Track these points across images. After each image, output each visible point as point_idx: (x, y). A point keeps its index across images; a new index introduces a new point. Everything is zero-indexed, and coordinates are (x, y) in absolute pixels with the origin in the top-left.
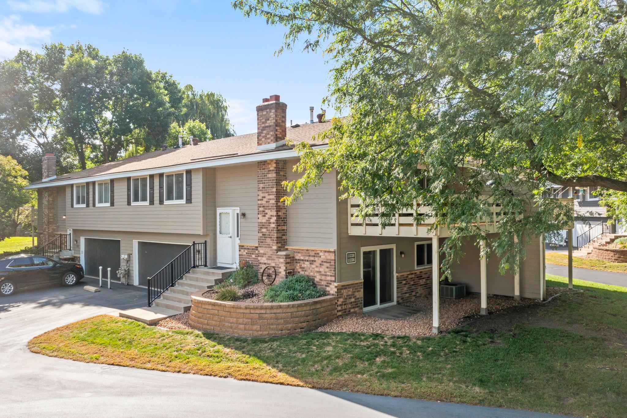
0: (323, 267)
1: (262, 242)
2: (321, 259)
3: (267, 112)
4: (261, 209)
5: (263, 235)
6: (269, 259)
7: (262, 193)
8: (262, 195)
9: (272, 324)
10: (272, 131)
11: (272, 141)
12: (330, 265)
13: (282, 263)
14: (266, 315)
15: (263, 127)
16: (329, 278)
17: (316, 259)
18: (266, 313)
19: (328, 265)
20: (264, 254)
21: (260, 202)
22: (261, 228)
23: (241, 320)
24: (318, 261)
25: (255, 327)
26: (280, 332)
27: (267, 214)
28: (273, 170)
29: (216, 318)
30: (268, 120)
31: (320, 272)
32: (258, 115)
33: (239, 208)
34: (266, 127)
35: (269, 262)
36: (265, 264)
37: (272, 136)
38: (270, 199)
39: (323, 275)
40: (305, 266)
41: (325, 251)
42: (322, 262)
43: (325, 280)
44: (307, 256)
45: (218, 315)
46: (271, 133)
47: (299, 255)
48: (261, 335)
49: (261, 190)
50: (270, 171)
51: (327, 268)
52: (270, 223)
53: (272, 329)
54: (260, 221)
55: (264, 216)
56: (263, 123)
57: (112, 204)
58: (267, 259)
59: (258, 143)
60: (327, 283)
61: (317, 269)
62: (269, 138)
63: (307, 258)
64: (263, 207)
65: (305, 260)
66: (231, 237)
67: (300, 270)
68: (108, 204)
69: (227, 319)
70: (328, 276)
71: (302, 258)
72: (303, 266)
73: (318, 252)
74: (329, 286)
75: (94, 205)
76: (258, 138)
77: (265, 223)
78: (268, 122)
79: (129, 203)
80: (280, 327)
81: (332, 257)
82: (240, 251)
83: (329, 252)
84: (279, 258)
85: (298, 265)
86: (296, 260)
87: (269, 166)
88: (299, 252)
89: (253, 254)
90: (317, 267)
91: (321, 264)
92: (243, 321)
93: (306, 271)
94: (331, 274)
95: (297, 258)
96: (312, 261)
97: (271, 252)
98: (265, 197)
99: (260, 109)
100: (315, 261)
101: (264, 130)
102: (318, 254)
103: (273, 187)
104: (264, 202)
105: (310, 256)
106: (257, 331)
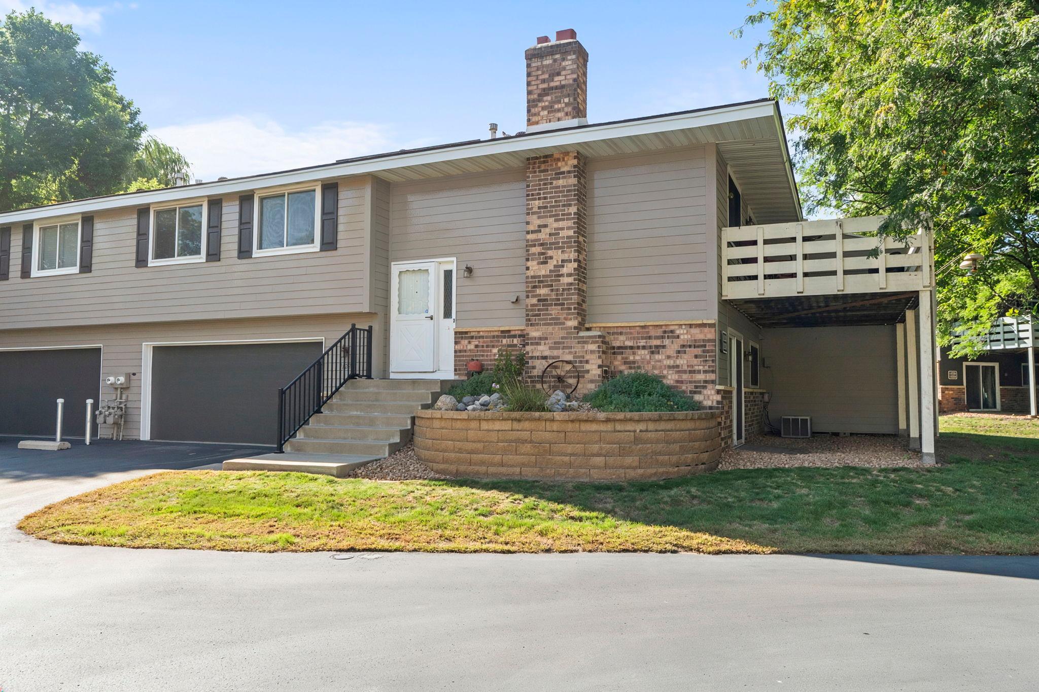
0: (685, 356)
1: (539, 315)
2: (680, 342)
3: (555, 61)
4: (536, 250)
5: (539, 300)
6: (558, 348)
7: (539, 218)
8: (535, 222)
9: (660, 454)
10: (569, 96)
11: (567, 114)
12: (704, 351)
13: (592, 352)
14: (649, 435)
15: (544, 89)
16: (701, 377)
17: (667, 342)
18: (647, 431)
19: (699, 351)
20: (540, 338)
21: (531, 237)
22: (535, 287)
23: (595, 448)
24: (672, 347)
25: (629, 460)
26: (676, 469)
27: (551, 258)
28: (569, 172)
29: (527, 448)
30: (559, 74)
31: (678, 366)
32: (528, 66)
33: (454, 259)
34: (552, 88)
35: (555, 353)
36: (545, 358)
37: (567, 105)
38: (562, 229)
39: (685, 372)
40: (637, 358)
41: (691, 326)
42: (683, 346)
43: (691, 382)
44: (643, 338)
45: (531, 442)
46: (566, 100)
47: (622, 338)
48: (642, 475)
49: (533, 213)
50: (563, 173)
51: (696, 357)
52: (562, 275)
53: (663, 464)
54: (531, 273)
55: (545, 263)
56: (543, 81)
57: (86, 267)
58: (550, 348)
59: (529, 120)
60: (696, 387)
61: (670, 362)
62: (559, 110)
63: (642, 343)
64: (542, 245)
65: (638, 348)
66: (431, 318)
67: (623, 368)
68: (75, 270)
69: (555, 448)
70: (699, 372)
71: (629, 343)
72: (631, 358)
73: (672, 328)
74: (700, 393)
75: (26, 273)
76: (529, 111)
77: (544, 276)
78: (556, 79)
79: (141, 261)
80: (674, 459)
81: (711, 334)
82: (456, 343)
83: (703, 325)
84: (585, 342)
85: (619, 357)
86: (614, 348)
87: (560, 164)
88: (621, 333)
89: (493, 346)
90: (669, 357)
91: (679, 352)
92: (601, 448)
93: (639, 367)
94: (707, 368)
95: (616, 344)
96: (657, 347)
97: (563, 333)
98: (546, 226)
99: (532, 55)
100: (664, 347)
101: (547, 95)
102: (672, 332)
103: (570, 205)
104: (543, 235)
105: (650, 338)
106: (635, 468)
